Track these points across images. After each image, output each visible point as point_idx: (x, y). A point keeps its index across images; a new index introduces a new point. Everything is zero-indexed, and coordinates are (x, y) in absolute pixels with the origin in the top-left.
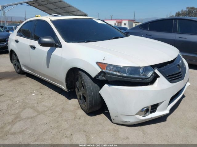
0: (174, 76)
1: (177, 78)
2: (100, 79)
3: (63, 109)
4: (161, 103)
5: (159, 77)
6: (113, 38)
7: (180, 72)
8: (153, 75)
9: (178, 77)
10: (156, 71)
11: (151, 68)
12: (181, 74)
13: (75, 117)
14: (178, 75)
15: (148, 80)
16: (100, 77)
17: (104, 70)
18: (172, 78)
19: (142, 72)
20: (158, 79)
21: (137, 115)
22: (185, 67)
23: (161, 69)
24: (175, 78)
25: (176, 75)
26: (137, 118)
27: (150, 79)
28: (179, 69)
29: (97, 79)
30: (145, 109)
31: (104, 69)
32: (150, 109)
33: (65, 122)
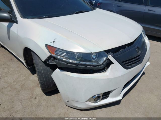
0: (132, 60)
1: (134, 62)
2: (51, 64)
3: (22, 86)
4: (114, 90)
5: (113, 63)
6: (76, 12)
7: (139, 56)
8: (106, 61)
9: (136, 61)
10: (110, 57)
11: (105, 53)
12: (139, 57)
13: (31, 97)
14: (136, 59)
15: (100, 67)
16: (50, 61)
17: (53, 55)
18: (128, 63)
19: (95, 58)
20: (111, 65)
21: (88, 102)
22: (146, 47)
23: (116, 54)
24: (132, 63)
25: (134, 59)
26: (87, 104)
27: (102, 66)
28: (138, 52)
29: (47, 63)
30: (96, 96)
31: (53, 53)
32: (101, 96)
33: (20, 103)
